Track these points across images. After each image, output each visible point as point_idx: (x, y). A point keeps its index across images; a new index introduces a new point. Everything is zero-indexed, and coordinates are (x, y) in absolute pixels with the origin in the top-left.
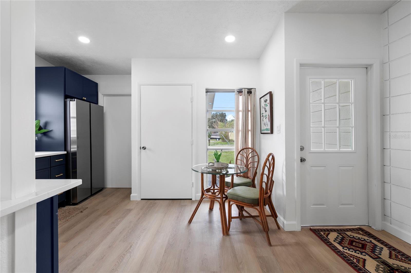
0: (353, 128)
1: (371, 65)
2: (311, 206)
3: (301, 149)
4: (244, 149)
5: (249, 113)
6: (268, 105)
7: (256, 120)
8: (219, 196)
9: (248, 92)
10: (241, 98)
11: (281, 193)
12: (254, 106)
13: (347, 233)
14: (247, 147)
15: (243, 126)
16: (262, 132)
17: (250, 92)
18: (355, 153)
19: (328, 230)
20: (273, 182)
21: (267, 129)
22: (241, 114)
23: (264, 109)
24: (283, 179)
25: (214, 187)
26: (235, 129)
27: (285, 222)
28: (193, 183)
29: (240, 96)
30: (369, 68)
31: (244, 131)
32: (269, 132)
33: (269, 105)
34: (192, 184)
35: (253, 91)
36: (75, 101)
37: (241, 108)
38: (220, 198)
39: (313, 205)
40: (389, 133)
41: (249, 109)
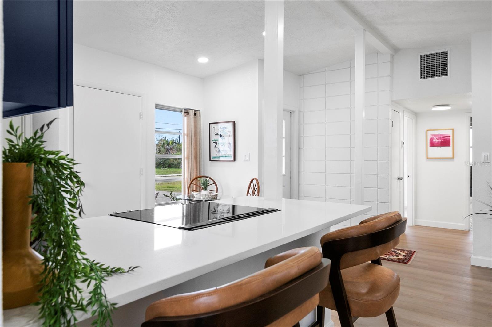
1: (294, 112)
4: (198, 177)
9: (194, 114)
10: (186, 119)
12: (200, 130)
16: (212, 159)
18: (286, 176)
23: (220, 136)
29: (186, 116)
30: (292, 113)
32: (232, 159)
33: (230, 134)
35: (198, 113)
40: (302, 161)
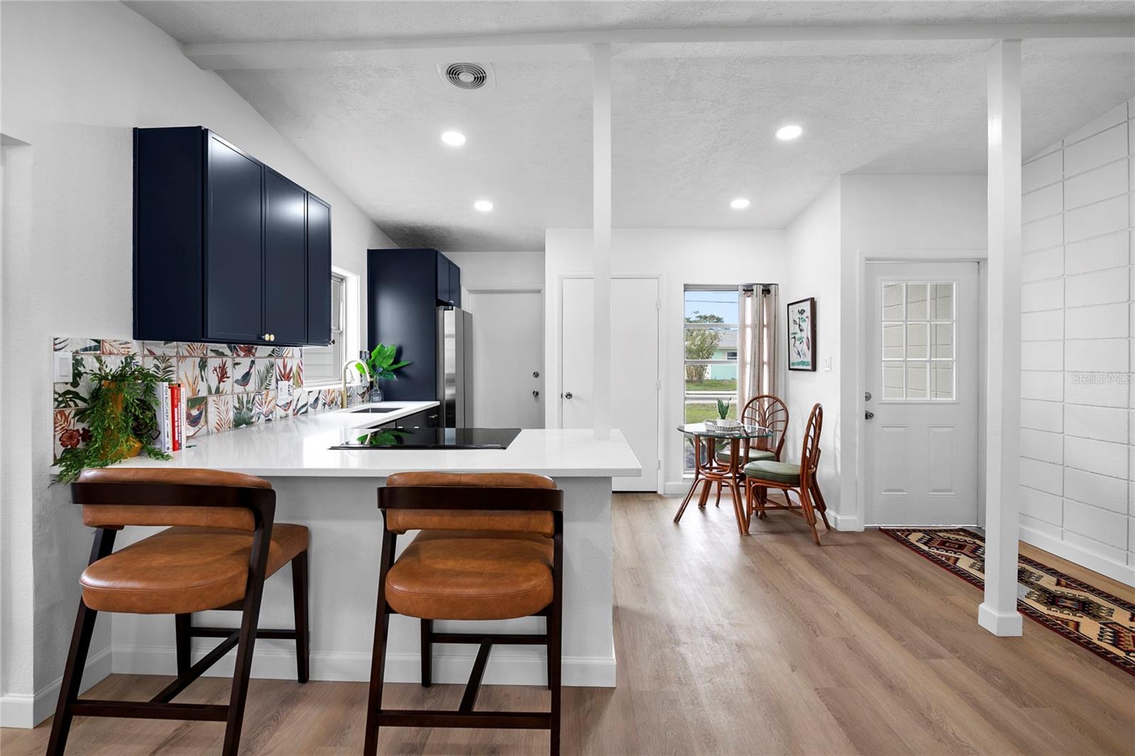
0: (955, 363)
2: (883, 493)
3: (866, 397)
4: (756, 399)
5: (765, 329)
6: (807, 319)
7: (778, 344)
8: (730, 475)
9: (763, 290)
10: (749, 300)
11: (832, 471)
12: (775, 318)
13: (939, 534)
14: (761, 394)
15: (753, 356)
16: (791, 367)
17: (766, 290)
18: (958, 404)
19: (908, 530)
20: (820, 451)
21: (803, 363)
22: (749, 332)
23: (798, 326)
24: (835, 448)
25: (711, 464)
26: (738, 360)
27: (839, 518)
28: (659, 461)
29: (749, 297)
30: (981, 263)
31: (757, 364)
32: (810, 368)
33: (808, 322)
34: (657, 462)
35: (772, 289)
36: (452, 309)
37: (749, 321)
38: (730, 478)
39: (885, 491)
41: (765, 323)
